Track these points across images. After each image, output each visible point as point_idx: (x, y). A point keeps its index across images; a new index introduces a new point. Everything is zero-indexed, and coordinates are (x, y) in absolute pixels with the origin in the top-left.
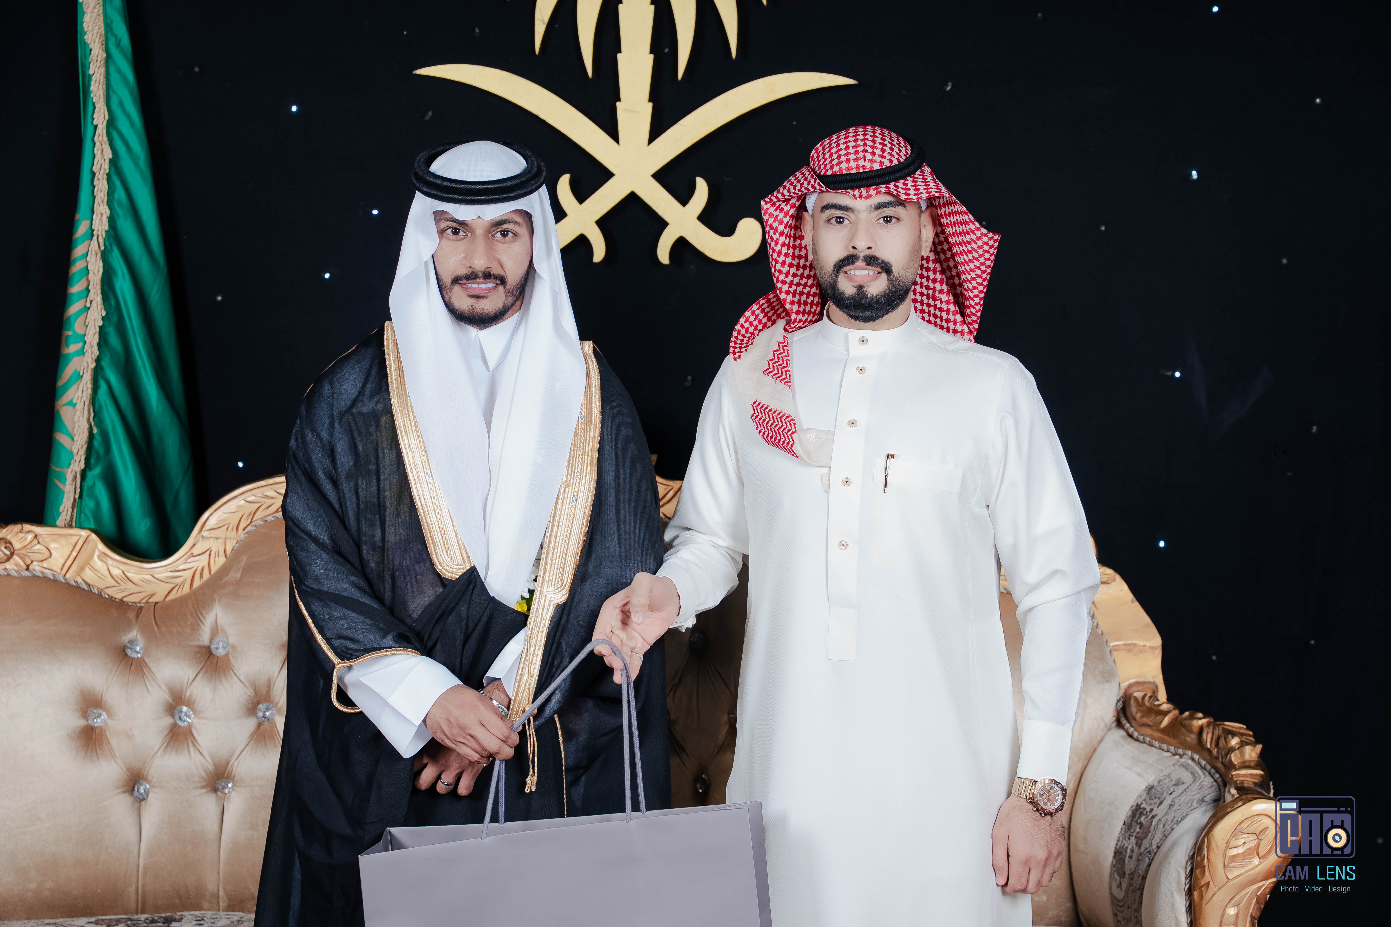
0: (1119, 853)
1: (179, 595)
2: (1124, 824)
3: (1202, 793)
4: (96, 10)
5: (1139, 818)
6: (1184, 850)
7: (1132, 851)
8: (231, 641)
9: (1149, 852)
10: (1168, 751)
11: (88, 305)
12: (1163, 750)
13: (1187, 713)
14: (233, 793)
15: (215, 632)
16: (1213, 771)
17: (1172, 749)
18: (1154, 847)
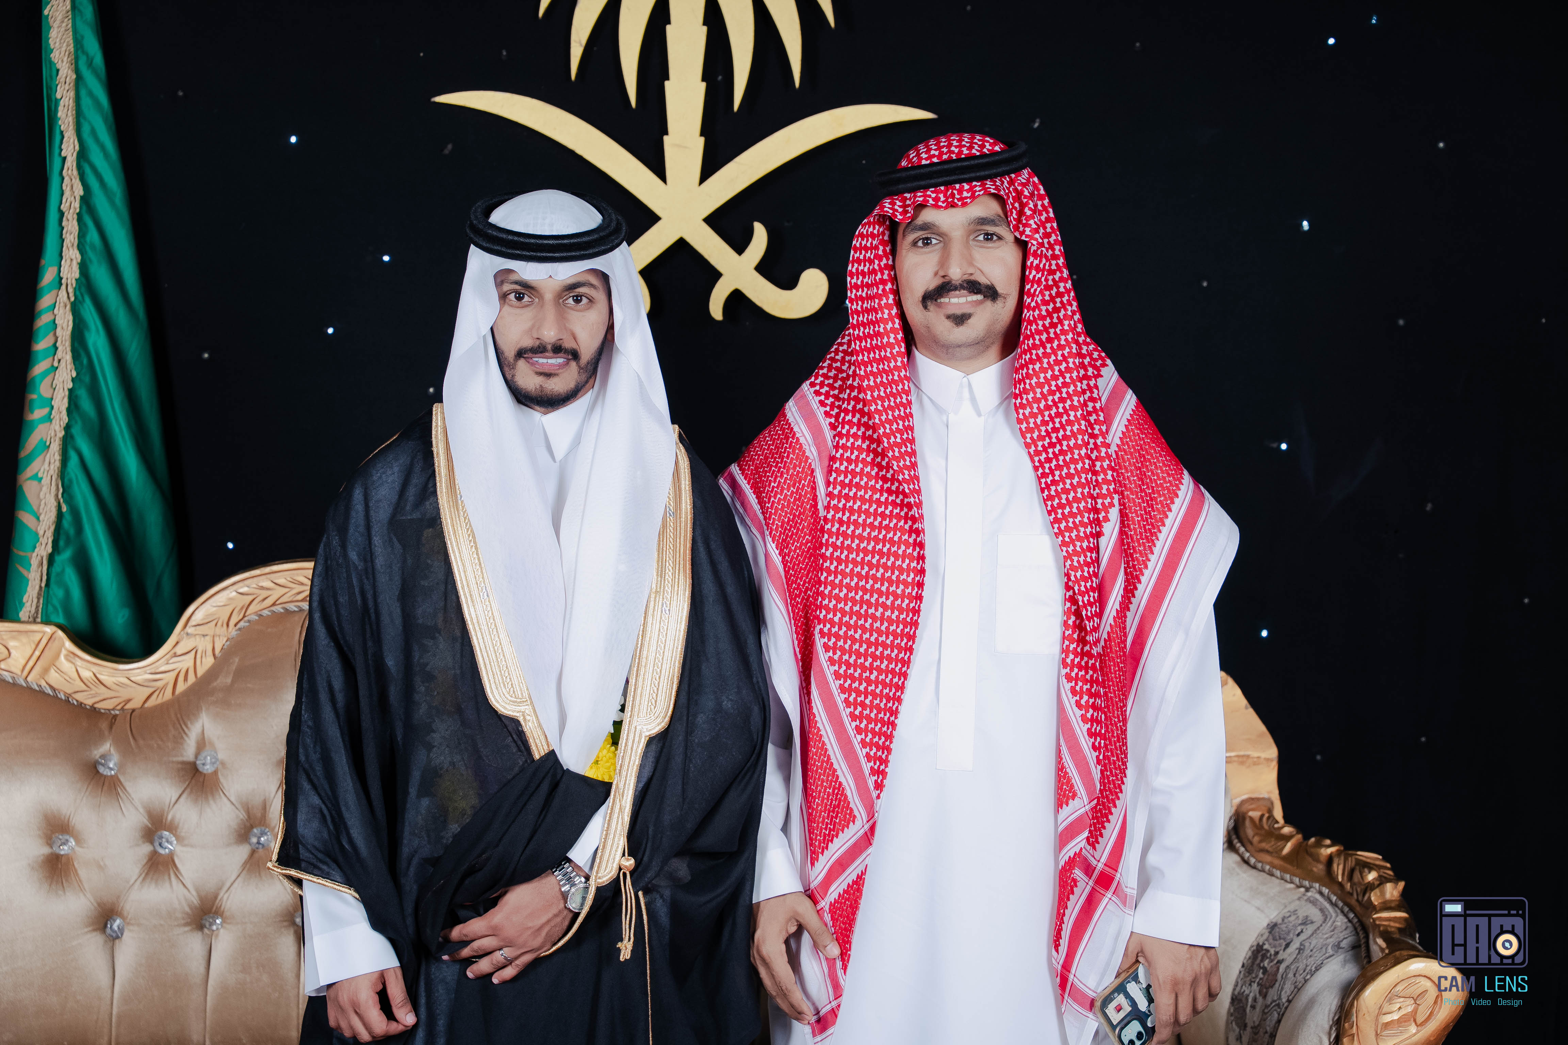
0: (1237, 1000)
1: (160, 701)
2: (1243, 966)
3: (1336, 936)
4: (64, 24)
5: (1262, 961)
6: (1327, 1012)
7: (1255, 1000)
8: (221, 756)
9: (1278, 1005)
10: (1292, 882)
11: (56, 364)
12: (1286, 881)
13: (1313, 840)
14: (222, 931)
15: (202, 744)
16: (1346, 909)
17: (1297, 880)
18: (1284, 1000)
